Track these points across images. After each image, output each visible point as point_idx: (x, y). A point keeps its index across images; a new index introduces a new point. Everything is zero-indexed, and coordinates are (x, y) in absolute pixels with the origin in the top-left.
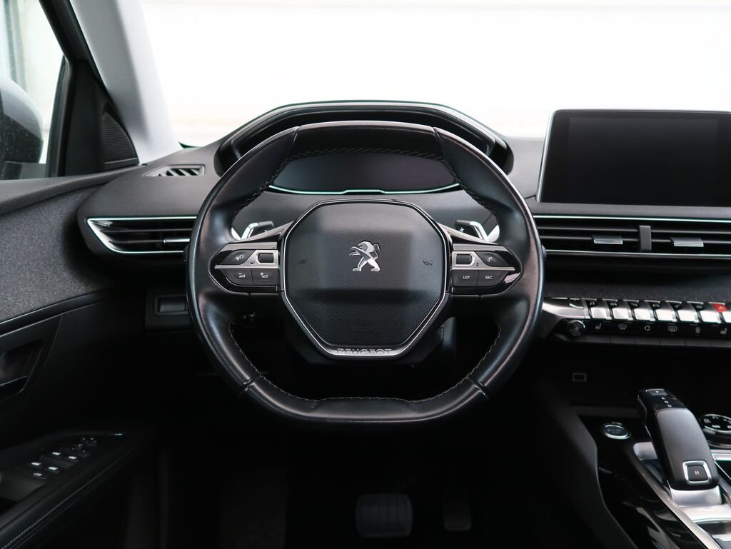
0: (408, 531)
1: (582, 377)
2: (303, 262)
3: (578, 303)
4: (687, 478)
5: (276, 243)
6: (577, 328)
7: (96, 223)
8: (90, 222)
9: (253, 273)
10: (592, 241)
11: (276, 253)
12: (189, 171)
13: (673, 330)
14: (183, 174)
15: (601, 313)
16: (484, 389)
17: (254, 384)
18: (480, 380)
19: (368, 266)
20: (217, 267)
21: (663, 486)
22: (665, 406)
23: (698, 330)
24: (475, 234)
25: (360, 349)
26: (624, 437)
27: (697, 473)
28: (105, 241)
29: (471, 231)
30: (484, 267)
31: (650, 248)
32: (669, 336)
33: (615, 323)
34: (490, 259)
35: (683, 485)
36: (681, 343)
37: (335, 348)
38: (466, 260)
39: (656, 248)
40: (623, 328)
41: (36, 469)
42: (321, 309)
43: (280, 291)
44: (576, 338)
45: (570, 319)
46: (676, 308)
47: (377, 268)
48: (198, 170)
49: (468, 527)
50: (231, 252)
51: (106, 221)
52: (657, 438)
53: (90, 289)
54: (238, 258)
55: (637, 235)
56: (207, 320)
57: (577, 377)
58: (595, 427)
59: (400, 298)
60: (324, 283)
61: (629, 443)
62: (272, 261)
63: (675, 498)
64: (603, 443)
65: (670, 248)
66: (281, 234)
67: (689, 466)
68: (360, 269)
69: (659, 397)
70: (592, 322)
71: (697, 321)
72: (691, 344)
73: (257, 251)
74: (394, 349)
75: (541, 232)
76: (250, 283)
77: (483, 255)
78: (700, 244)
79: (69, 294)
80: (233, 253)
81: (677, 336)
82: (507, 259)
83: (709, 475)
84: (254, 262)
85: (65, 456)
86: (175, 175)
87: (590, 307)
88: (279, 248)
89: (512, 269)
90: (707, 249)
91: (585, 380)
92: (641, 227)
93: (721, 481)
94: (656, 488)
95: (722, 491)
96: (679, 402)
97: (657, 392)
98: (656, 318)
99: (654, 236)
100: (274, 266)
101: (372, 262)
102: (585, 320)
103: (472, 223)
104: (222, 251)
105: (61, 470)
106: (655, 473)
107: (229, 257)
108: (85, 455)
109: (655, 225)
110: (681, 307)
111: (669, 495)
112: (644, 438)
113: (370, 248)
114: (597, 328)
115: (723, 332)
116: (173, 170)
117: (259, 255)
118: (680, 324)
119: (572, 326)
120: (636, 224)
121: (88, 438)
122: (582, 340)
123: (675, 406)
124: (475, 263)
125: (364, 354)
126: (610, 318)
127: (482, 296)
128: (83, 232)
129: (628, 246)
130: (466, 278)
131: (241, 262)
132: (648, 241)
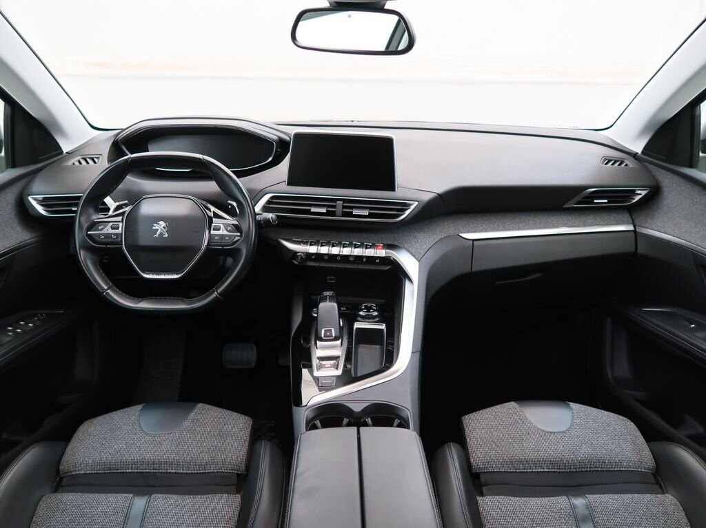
3: (306, 243)
4: (323, 336)
6: (299, 258)
7: (35, 199)
8: (30, 198)
9: (108, 236)
10: (310, 209)
11: (121, 224)
12: (92, 159)
14: (88, 163)
16: (219, 294)
17: (108, 291)
20: (89, 233)
22: (326, 301)
23: (364, 260)
27: (328, 334)
28: (41, 209)
30: (225, 232)
31: (341, 214)
32: (350, 263)
33: (322, 255)
34: (229, 228)
35: (321, 340)
36: (356, 267)
37: (149, 274)
38: (218, 229)
39: (344, 214)
40: (326, 258)
41: (10, 331)
42: (142, 256)
43: (121, 245)
47: (166, 235)
48: (98, 158)
51: (40, 197)
53: (34, 235)
54: (100, 227)
55: (334, 207)
56: (85, 261)
62: (118, 228)
63: (318, 345)
65: (350, 215)
67: (325, 331)
68: (157, 235)
69: (327, 296)
70: (309, 254)
72: (361, 267)
73: (111, 224)
74: (176, 274)
76: (106, 241)
77: (226, 226)
78: (366, 213)
79: (20, 240)
80: (98, 225)
81: (354, 262)
83: (334, 335)
84: (109, 229)
85: (27, 324)
86: (83, 162)
87: (310, 246)
88: (122, 221)
89: (238, 234)
90: (370, 216)
91: (335, 281)
92: (337, 202)
97: (328, 294)
99: (344, 207)
100: (120, 231)
101: (164, 232)
102: (304, 253)
103: (234, 204)
105: (24, 331)
107: (96, 227)
108: (38, 323)
109: (344, 201)
110: (359, 246)
111: (316, 344)
113: (162, 224)
114: (313, 257)
116: (82, 158)
119: (297, 257)
120: (335, 200)
121: (41, 314)
125: (162, 277)
127: (224, 248)
128: (27, 204)
129: (328, 213)
130: (217, 238)
131: (102, 229)
132: (339, 209)
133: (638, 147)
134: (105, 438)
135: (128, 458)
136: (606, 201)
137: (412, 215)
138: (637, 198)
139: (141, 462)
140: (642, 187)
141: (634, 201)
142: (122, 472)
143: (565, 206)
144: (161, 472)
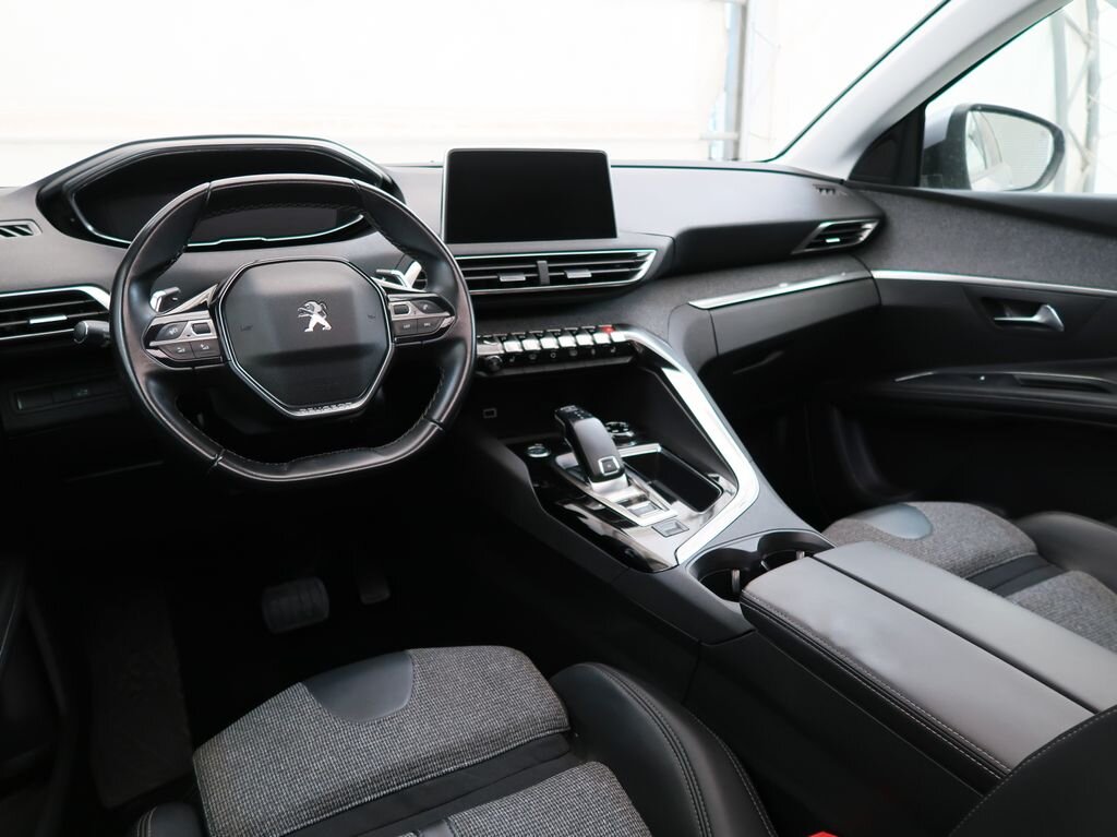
0: (326, 614)
1: (492, 413)
2: (249, 328)
3: (491, 340)
4: (602, 471)
5: (207, 312)
6: (495, 364)
9: (193, 346)
10: (498, 279)
11: (210, 322)
12: (13, 228)
13: (573, 354)
15: (513, 346)
16: (440, 425)
17: (221, 458)
18: (435, 417)
19: (318, 326)
20: (152, 343)
21: (586, 482)
22: (579, 419)
23: (593, 352)
24: (398, 282)
25: (322, 407)
26: (545, 455)
27: (609, 466)
29: (394, 279)
30: (420, 315)
31: (548, 281)
32: (571, 360)
33: (526, 354)
34: (425, 307)
35: (600, 478)
36: (581, 365)
37: (297, 410)
38: (404, 310)
39: (554, 280)
40: (533, 358)
42: (275, 372)
43: (225, 360)
44: (497, 372)
45: (486, 356)
46: (574, 334)
47: (327, 326)
48: (25, 225)
49: (386, 594)
50: (163, 325)
52: (577, 446)
54: (171, 332)
55: (535, 270)
57: (488, 413)
58: (521, 451)
59: (354, 352)
60: (275, 347)
61: (552, 457)
62: (209, 332)
63: (595, 489)
64: (531, 463)
65: (565, 280)
66: (208, 300)
67: (603, 462)
68: (310, 329)
69: (573, 413)
70: (507, 356)
71: (592, 344)
72: (589, 364)
73: (189, 323)
74: (354, 402)
75: (465, 274)
76: (191, 357)
77: (417, 303)
78: (587, 274)
80: (165, 327)
82: (440, 304)
83: (618, 467)
84: (189, 335)
87: (502, 342)
88: (213, 316)
89: (447, 314)
90: (595, 278)
91: (495, 415)
92: (539, 262)
93: (626, 470)
94: (580, 486)
95: (628, 478)
96: (587, 414)
97: (570, 409)
98: (559, 345)
99: (551, 270)
100: (212, 335)
101: (322, 321)
102: (499, 355)
103: (393, 272)
104: (153, 324)
106: (578, 476)
107: (161, 332)
109: (550, 259)
110: (578, 333)
111: (591, 489)
112: (565, 450)
113: (318, 308)
114: (512, 360)
115: (613, 351)
117: (193, 325)
118: (579, 348)
119: (490, 362)
120: (533, 260)
122: (500, 374)
123: (587, 417)
124: (413, 313)
125: (327, 410)
126: (521, 350)
127: (424, 342)
129: (529, 282)
130: (408, 326)
131: (176, 336)
132: (545, 275)
133: (843, 172)
134: (278, 761)
135: (356, 775)
136: (837, 240)
137: (653, 271)
138: (865, 235)
139: (388, 774)
140: (870, 219)
141: (862, 239)
142: (357, 806)
143: (794, 253)
144: (433, 778)
